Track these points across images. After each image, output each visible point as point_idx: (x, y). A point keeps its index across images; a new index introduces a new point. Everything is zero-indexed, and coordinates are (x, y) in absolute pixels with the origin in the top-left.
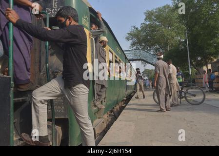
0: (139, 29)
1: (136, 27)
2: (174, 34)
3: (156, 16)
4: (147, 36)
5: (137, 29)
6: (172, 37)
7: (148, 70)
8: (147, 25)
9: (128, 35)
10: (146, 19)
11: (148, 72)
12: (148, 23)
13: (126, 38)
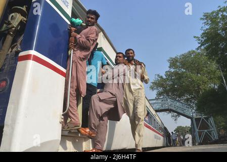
0: (164, 77)
1: (161, 75)
2: (205, 78)
3: (181, 63)
4: (173, 85)
5: (161, 77)
6: (203, 82)
7: (181, 127)
8: (173, 73)
9: (152, 84)
10: (170, 67)
11: (182, 129)
12: (172, 70)
13: (150, 88)
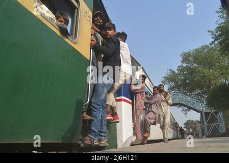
0: (176, 72)
1: (173, 70)
2: (216, 73)
3: (194, 58)
4: (185, 80)
5: (173, 72)
6: (215, 77)
7: (190, 120)
8: (185, 68)
9: (164, 79)
11: (191, 123)
12: (185, 65)
